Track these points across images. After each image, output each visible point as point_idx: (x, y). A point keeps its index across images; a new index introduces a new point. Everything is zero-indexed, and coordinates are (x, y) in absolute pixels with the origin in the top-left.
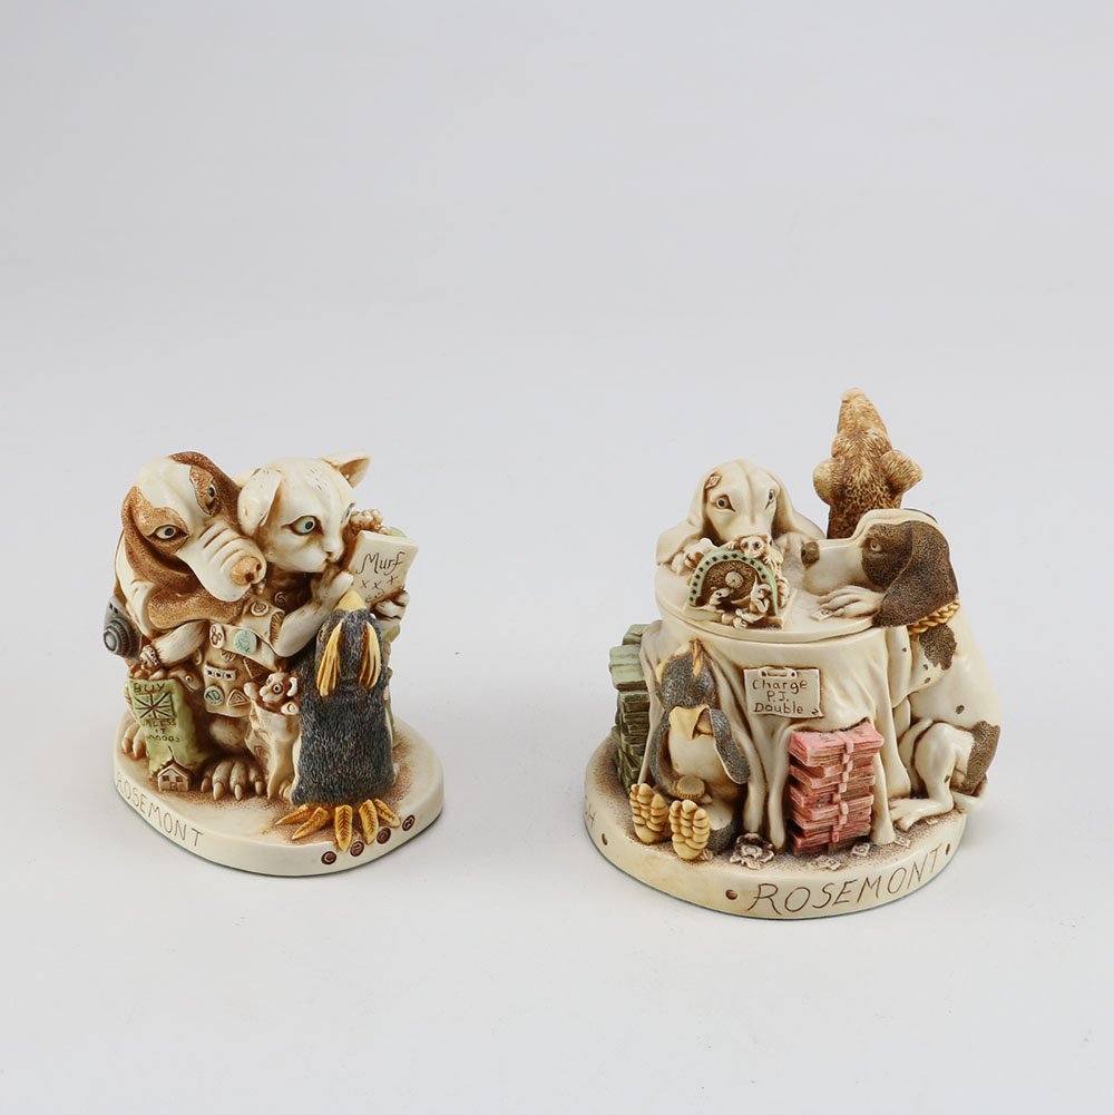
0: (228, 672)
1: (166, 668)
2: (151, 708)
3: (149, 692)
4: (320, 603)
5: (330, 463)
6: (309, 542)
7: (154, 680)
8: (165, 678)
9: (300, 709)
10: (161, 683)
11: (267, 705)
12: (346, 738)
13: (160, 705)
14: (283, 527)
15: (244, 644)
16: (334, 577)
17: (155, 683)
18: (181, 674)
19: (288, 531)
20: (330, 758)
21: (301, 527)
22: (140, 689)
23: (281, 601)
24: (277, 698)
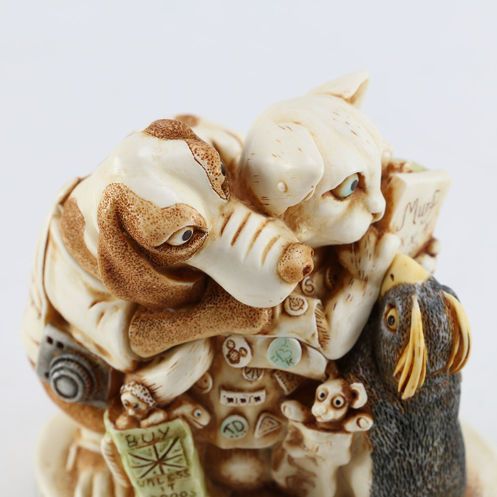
0: (256, 395)
1: (168, 407)
2: (156, 464)
3: (149, 444)
4: (366, 280)
5: (340, 96)
6: (351, 206)
7: (153, 425)
8: (168, 419)
9: (375, 421)
10: (163, 427)
11: (324, 426)
12: (436, 444)
13: (170, 455)
14: (323, 195)
15: (285, 356)
16: (377, 244)
17: (154, 429)
18: (186, 409)
19: (331, 198)
20: (418, 473)
21: (347, 190)
22: (135, 441)
23: (310, 289)
24: (340, 414)
